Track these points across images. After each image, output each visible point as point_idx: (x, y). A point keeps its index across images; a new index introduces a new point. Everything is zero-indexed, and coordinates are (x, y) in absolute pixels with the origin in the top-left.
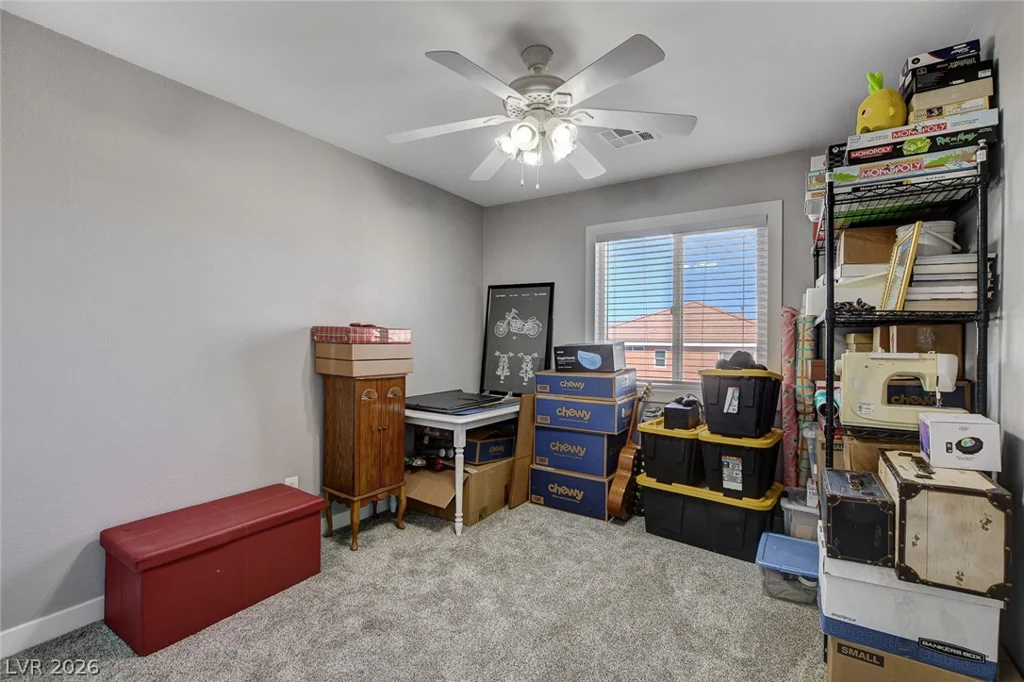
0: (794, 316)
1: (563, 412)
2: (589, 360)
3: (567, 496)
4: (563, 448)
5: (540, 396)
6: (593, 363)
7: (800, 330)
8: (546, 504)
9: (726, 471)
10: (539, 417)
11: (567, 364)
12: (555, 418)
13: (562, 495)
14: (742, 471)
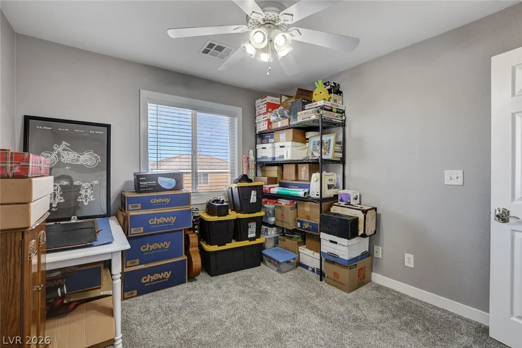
0: (248, 159)
1: (153, 222)
2: (165, 182)
3: (159, 279)
4: (152, 247)
5: (132, 213)
6: (171, 185)
7: (251, 164)
8: (139, 294)
9: (249, 230)
10: (132, 230)
11: (149, 187)
12: (147, 227)
13: (154, 281)
14: (256, 228)
